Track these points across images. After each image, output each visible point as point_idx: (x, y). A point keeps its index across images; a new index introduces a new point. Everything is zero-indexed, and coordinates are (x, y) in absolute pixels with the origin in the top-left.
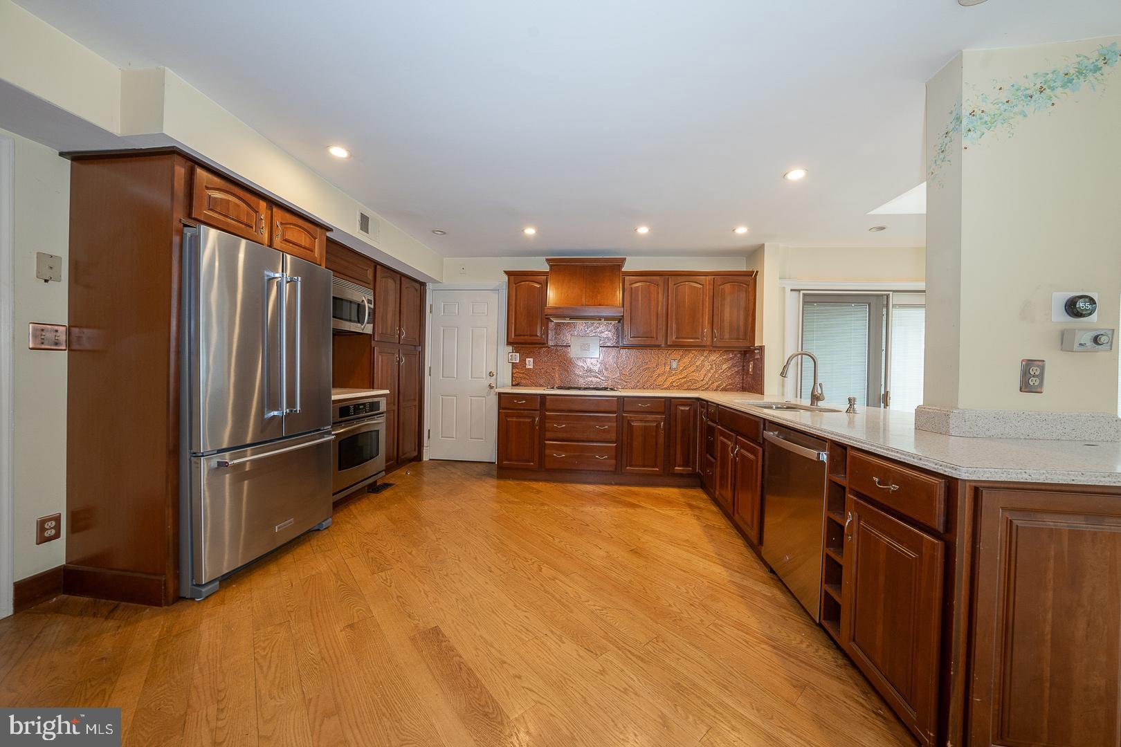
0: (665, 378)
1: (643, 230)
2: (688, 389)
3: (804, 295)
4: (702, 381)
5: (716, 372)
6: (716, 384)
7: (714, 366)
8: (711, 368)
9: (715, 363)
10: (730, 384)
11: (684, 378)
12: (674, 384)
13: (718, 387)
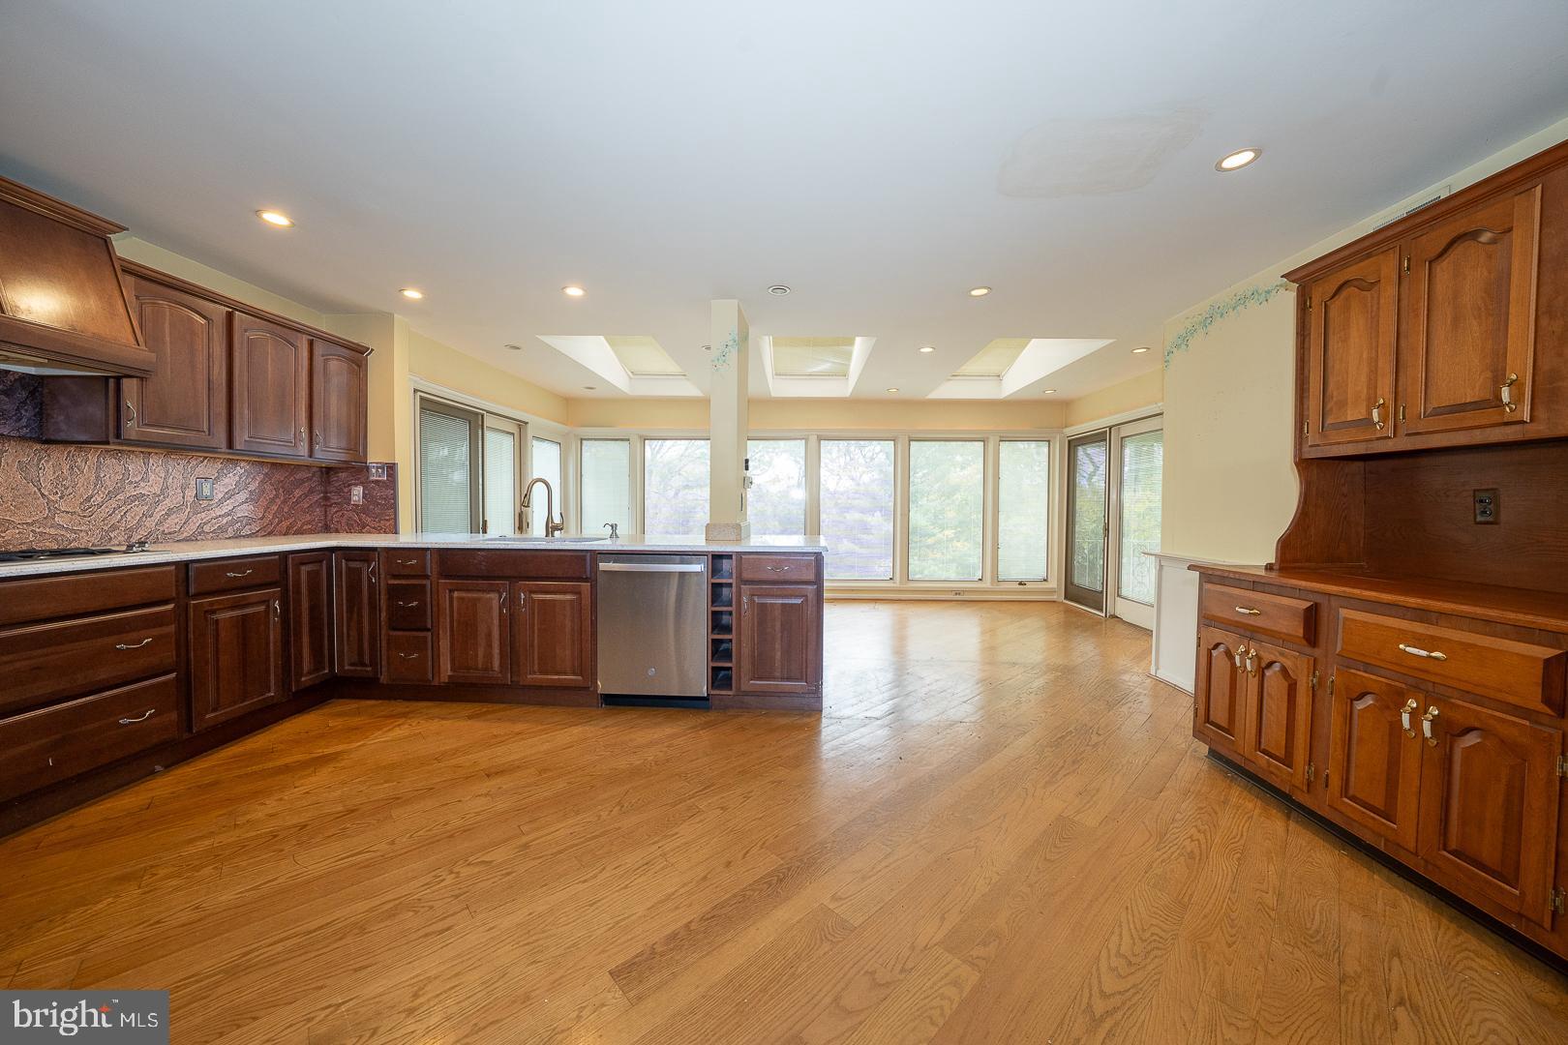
0: (184, 517)
1: (275, 219)
2: (237, 537)
3: (422, 398)
4: (262, 519)
5: (284, 502)
6: (285, 524)
7: (281, 491)
8: (277, 496)
9: (283, 488)
10: (309, 523)
11: (228, 514)
12: (207, 529)
13: (289, 528)
